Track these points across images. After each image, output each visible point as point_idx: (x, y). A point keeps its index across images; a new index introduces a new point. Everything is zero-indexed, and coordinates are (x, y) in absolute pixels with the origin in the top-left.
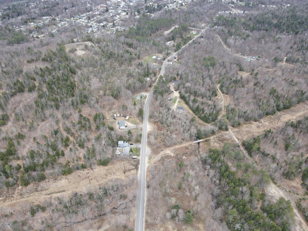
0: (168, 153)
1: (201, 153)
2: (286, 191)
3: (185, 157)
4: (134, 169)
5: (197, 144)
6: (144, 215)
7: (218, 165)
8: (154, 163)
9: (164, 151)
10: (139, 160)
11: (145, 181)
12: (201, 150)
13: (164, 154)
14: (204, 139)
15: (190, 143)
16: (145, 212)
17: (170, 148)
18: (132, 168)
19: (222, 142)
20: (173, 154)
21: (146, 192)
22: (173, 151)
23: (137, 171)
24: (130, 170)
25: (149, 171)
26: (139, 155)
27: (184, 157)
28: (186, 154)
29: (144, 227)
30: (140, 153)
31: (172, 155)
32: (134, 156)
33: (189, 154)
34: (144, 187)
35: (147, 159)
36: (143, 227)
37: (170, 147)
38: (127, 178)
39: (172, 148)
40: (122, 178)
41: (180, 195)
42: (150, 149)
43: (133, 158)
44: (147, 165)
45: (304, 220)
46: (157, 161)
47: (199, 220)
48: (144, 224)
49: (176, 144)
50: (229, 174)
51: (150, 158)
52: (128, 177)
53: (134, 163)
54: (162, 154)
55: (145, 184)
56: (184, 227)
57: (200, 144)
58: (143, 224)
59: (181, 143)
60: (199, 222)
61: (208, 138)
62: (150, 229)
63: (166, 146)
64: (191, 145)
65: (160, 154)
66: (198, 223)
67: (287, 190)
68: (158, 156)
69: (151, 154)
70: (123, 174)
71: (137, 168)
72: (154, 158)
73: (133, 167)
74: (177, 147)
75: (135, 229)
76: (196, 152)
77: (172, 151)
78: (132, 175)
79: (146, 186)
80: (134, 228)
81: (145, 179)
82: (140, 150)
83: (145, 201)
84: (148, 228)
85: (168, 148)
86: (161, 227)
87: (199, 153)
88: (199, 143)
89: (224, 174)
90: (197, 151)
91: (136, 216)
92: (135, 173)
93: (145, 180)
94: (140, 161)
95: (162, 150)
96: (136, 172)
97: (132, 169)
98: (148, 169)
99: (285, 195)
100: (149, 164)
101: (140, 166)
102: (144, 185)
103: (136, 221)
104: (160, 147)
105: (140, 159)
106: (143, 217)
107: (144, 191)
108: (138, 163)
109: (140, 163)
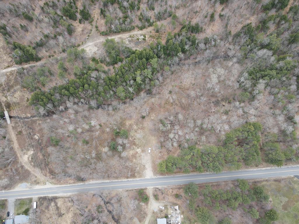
0: (28, 158)
1: (29, 115)
2: (88, 39)
3: (35, 136)
4: (55, 202)
5: (12, 119)
6: (120, 180)
7: (58, 96)
8: (46, 176)
9: (23, 164)
10: (40, 198)
11: (75, 185)
12: (23, 115)
13: (29, 164)
14: (5, 109)
15: (10, 129)
16: (116, 180)
17: (19, 155)
18: (54, 206)
19: (12, 87)
20: (29, 152)
21: (91, 182)
22: (25, 151)
23: (59, 198)
24: (58, 208)
25: (59, 182)
26: (31, 200)
27: (36, 137)
28: (30, 133)
29: (133, 179)
30: (26, 199)
31: (32, 152)
32: (32, 206)
33: (31, 131)
34: (83, 185)
35: (37, 187)
36: (133, 180)
37: (17, 155)
38: (71, 210)
39: (19, 153)
40: (71, 216)
42: (20, 185)
43: (36, 207)
44: (49, 186)
45: (118, 34)
46: (42, 172)
47: (122, 124)
48: (129, 180)
49: (12, 149)
51: (37, 183)
52: (70, 208)
53: (45, 204)
54: (28, 167)
55: (79, 184)
56: (130, 139)
57: (12, 115)
58: (131, 181)
59: (10, 141)
60: (125, 124)
61: (3, 104)
62: (135, 173)
63: (16, 161)
64: (13, 128)
65: (29, 169)
66: (126, 125)
67: (87, 38)
68: (32, 172)
69: (28, 182)
70: (64, 216)
71: (54, 199)
72: (36, 177)
73: (53, 204)
74: (16, 145)
75: (135, 188)
76: (28, 121)
77: (24, 154)
78: (65, 204)
79: (82, 183)
80: (135, 190)
81: (71, 185)
82: (19, 200)
83: (103, 181)
84: (134, 175)
85: (18, 159)
86: (132, 161)
87: (30, 118)
88: (10, 117)
89: (71, 92)
90: (26, 120)
91: (121, 190)
92: (63, 199)
93: (73, 185)
94: (42, 196)
95: (22, 167)
96: (60, 199)
97: (56, 205)
98: (55, 184)
99: (93, 41)
100: (47, 183)
101: (50, 195)
102: (80, 185)
103: (127, 189)
104: (16, 170)
105: (37, 196)
106: (122, 181)
107: (90, 184)
108: (44, 198)
109: (45, 196)
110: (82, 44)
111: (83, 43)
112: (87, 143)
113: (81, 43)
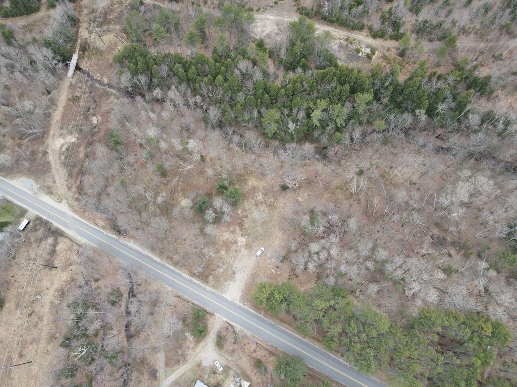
0: (62, 145)
1: (106, 81)
2: (272, 7)
3: (95, 118)
4: (56, 240)
5: (78, 72)
6: (177, 271)
7: (164, 70)
8: (69, 188)
9: (49, 151)
10: (38, 219)
11: (103, 233)
12: (97, 76)
13: (58, 156)
14: (77, 50)
15: (66, 84)
16: (172, 267)
17: (52, 132)
18: (50, 245)
19: (109, 22)
20: (69, 137)
21: (131, 244)
22: (64, 131)
23: (67, 237)
24: (53, 252)
25: (82, 212)
26: (23, 213)
27: (95, 120)
28: (89, 109)
29: (201, 284)
30: (18, 206)
31: (73, 140)
32: (18, 223)
33: (94, 106)
34: (116, 240)
35: (46, 199)
36: (199, 286)
37: (48, 131)
38: (71, 268)
39: (54, 129)
40: (64, 279)
41: (179, 181)
42: (24, 179)
43: (24, 229)
44: (63, 207)
45: (327, 25)
46: (67, 180)
47: (241, 178)
48: (194, 280)
49: (48, 116)
50: (196, 69)
51: (50, 191)
52: (71, 264)
53: (40, 232)
54: (53, 159)
55: (110, 235)
56: (240, 211)
57: (82, 67)
58: (195, 284)
59: (53, 102)
60: (245, 182)
61: (79, 41)
62: (211, 274)
63: (41, 138)
64: (72, 87)
65: (52, 163)
66: (246, 184)
67: (272, 5)
68: (54, 171)
69: (37, 182)
70: (54, 271)
71: (57, 234)
72: (54, 182)
73: (50, 240)
74: (57, 115)
75: (195, 302)
76: (98, 89)
77: (61, 135)
78: (69, 252)
79: (114, 236)
80: (193, 304)
81: (97, 228)
82: (8, 201)
83: (149, 255)
84: (207, 277)
85: (47, 138)
86: (217, 252)
87: (105, 85)
88: (77, 68)
89: (190, 76)
90: (97, 85)
91: (170, 288)
92: (70, 243)
93: (100, 230)
94: (44, 217)
95: (45, 153)
96: (66, 240)
97: (55, 245)
98: (75, 211)
99: (278, 15)
100: (64, 201)
101: (56, 224)
102: (111, 237)
103: (180, 294)
104: (33, 153)
105: (36, 213)
106: (180, 275)
107: (126, 246)
108: (46, 224)
109: (48, 219)
110: (257, 11)
111: (259, 9)
112: (164, 174)
113: (255, 8)
